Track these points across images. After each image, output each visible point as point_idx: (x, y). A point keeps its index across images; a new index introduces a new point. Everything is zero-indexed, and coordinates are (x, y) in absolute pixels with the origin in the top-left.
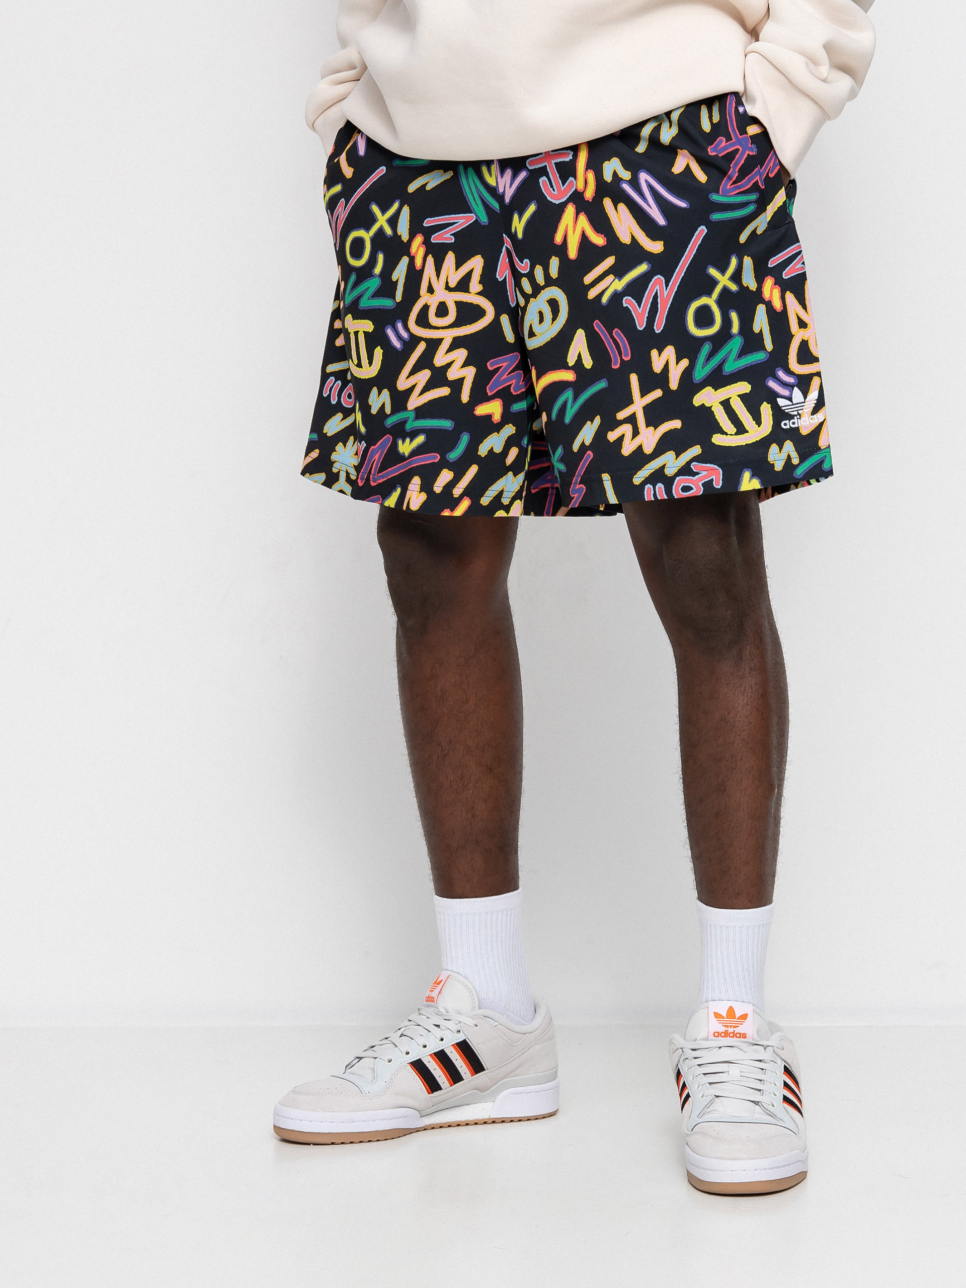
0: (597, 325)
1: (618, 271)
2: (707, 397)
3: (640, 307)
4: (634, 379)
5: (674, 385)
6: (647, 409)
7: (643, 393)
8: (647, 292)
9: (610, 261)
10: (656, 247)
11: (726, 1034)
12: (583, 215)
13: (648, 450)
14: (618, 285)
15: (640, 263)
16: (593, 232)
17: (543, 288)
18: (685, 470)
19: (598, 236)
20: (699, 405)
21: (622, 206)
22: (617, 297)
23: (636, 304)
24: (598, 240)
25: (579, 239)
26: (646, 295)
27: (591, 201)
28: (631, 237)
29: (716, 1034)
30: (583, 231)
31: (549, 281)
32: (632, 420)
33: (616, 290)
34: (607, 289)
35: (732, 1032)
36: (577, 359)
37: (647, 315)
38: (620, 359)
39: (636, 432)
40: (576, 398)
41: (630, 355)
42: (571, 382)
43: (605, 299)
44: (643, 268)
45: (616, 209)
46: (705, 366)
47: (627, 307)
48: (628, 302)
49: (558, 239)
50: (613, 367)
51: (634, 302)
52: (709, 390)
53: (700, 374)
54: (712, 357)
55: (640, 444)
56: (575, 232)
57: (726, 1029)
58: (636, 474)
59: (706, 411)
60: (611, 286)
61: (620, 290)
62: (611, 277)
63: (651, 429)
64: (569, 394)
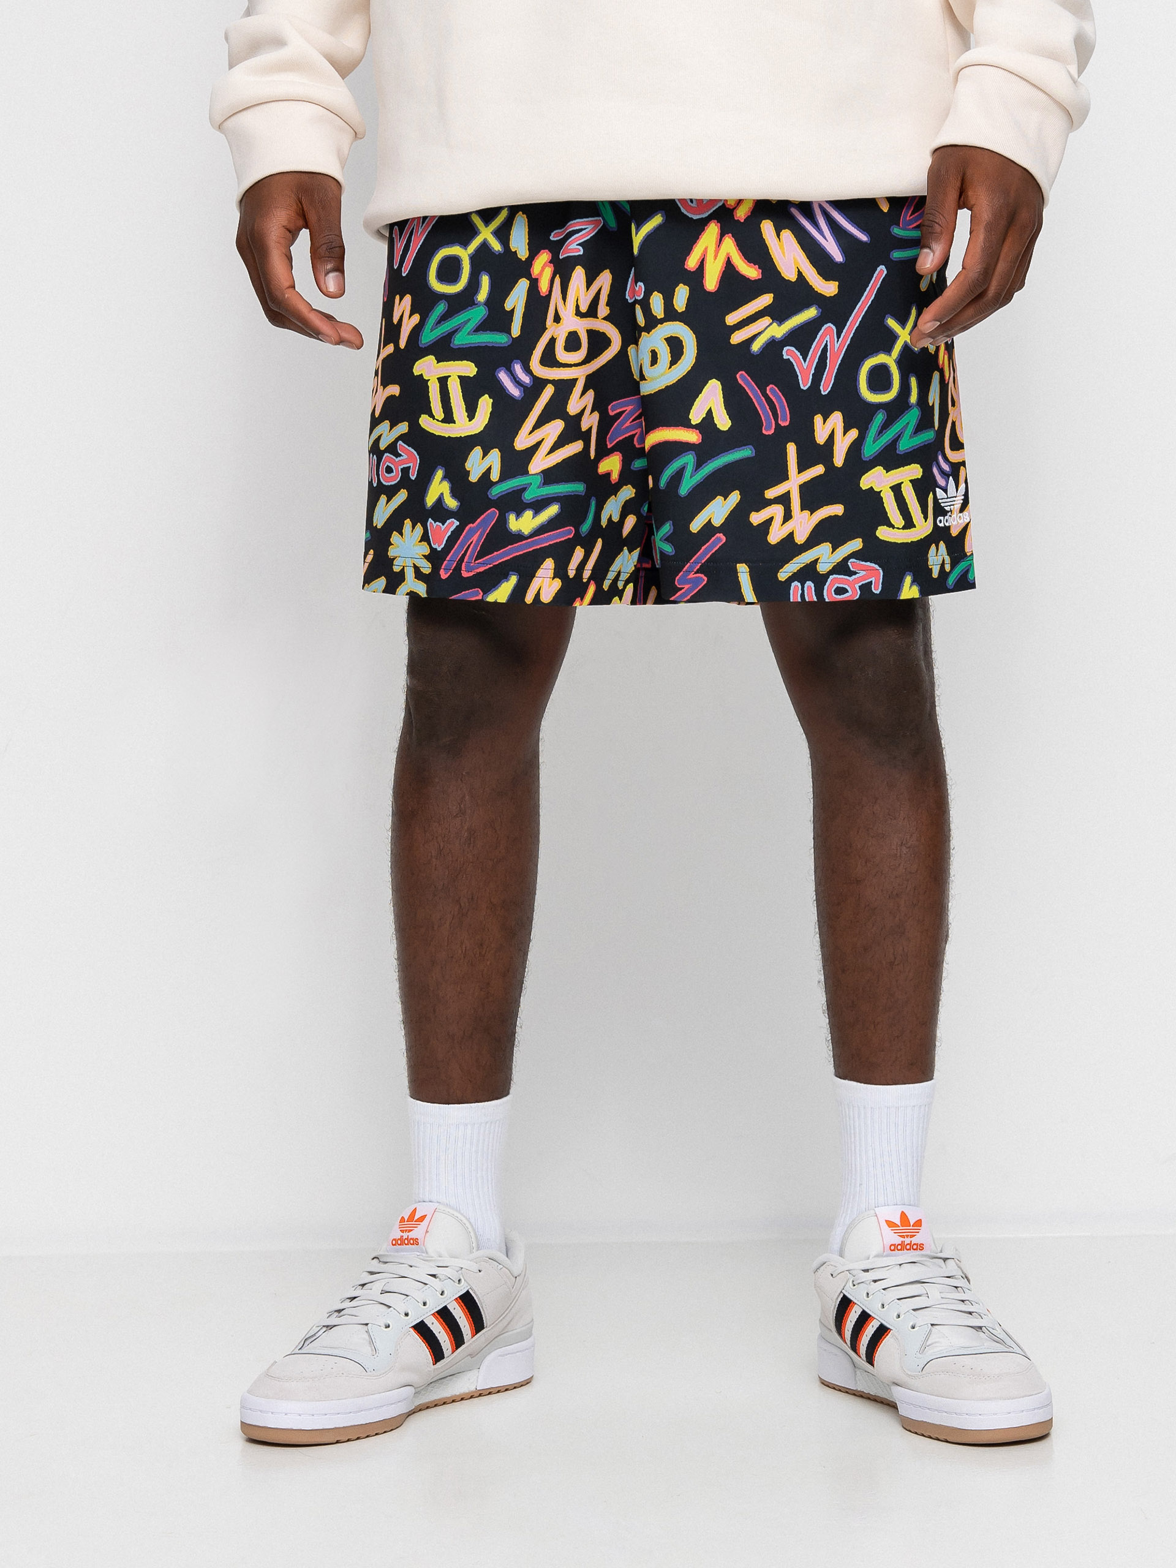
0: (742, 378)
1: (777, 313)
2: (877, 480)
3: (805, 361)
4: (791, 449)
5: (839, 460)
6: (804, 488)
7: (802, 468)
8: (815, 344)
9: (766, 300)
10: (829, 288)
11: (903, 1247)
12: (729, 237)
13: (800, 539)
14: (778, 331)
15: (807, 306)
16: (743, 260)
17: (662, 321)
18: (842, 568)
19: (749, 266)
20: (867, 488)
21: (786, 234)
22: (774, 346)
23: (801, 357)
24: (751, 272)
25: (722, 267)
26: (813, 347)
27: (742, 221)
28: (797, 273)
29: (892, 1248)
30: (729, 258)
31: (671, 314)
32: (784, 500)
33: (773, 336)
34: (759, 334)
35: (909, 1242)
36: (705, 416)
37: (813, 371)
38: (775, 424)
39: (788, 516)
40: (699, 465)
41: (789, 420)
42: (694, 444)
43: (756, 347)
44: (811, 313)
45: (778, 236)
46: (877, 440)
47: (789, 359)
48: (789, 353)
49: (692, 263)
50: (764, 432)
51: (799, 354)
52: (879, 470)
53: (870, 449)
54: (886, 429)
55: (791, 531)
56: (718, 258)
57: (903, 1239)
58: (782, 568)
59: (874, 496)
60: (767, 330)
61: (779, 337)
62: (767, 320)
63: (807, 513)
64: (689, 459)
